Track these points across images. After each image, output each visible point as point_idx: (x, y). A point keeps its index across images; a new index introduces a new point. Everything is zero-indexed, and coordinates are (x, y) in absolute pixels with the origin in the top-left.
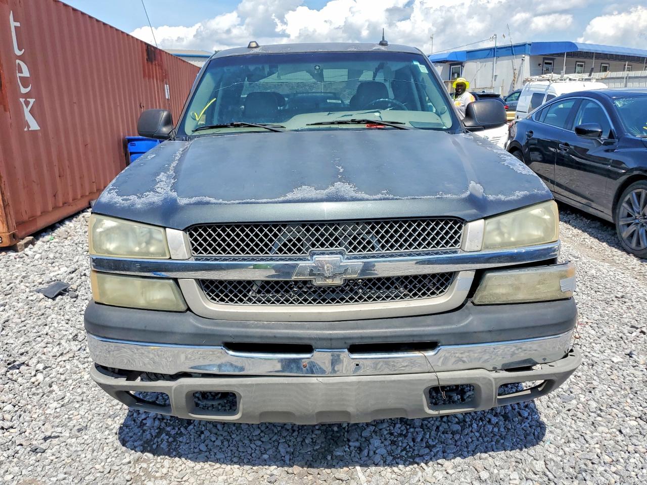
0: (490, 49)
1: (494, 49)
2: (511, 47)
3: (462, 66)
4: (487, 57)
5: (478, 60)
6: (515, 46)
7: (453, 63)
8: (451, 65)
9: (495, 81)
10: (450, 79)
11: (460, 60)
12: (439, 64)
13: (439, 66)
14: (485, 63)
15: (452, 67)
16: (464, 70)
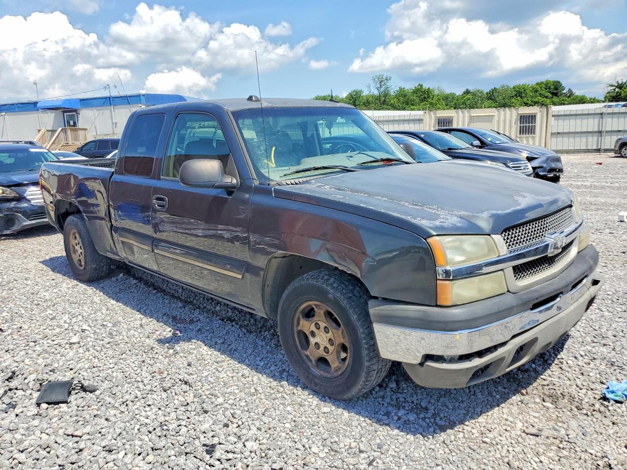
0: (106, 98)
1: (109, 98)
2: (126, 97)
3: (77, 114)
4: (103, 105)
5: (94, 108)
6: (129, 96)
7: (65, 110)
8: (64, 112)
9: (116, 127)
10: (65, 127)
11: (74, 107)
12: (49, 111)
13: (49, 113)
14: (102, 111)
15: (65, 114)
16: (80, 117)
